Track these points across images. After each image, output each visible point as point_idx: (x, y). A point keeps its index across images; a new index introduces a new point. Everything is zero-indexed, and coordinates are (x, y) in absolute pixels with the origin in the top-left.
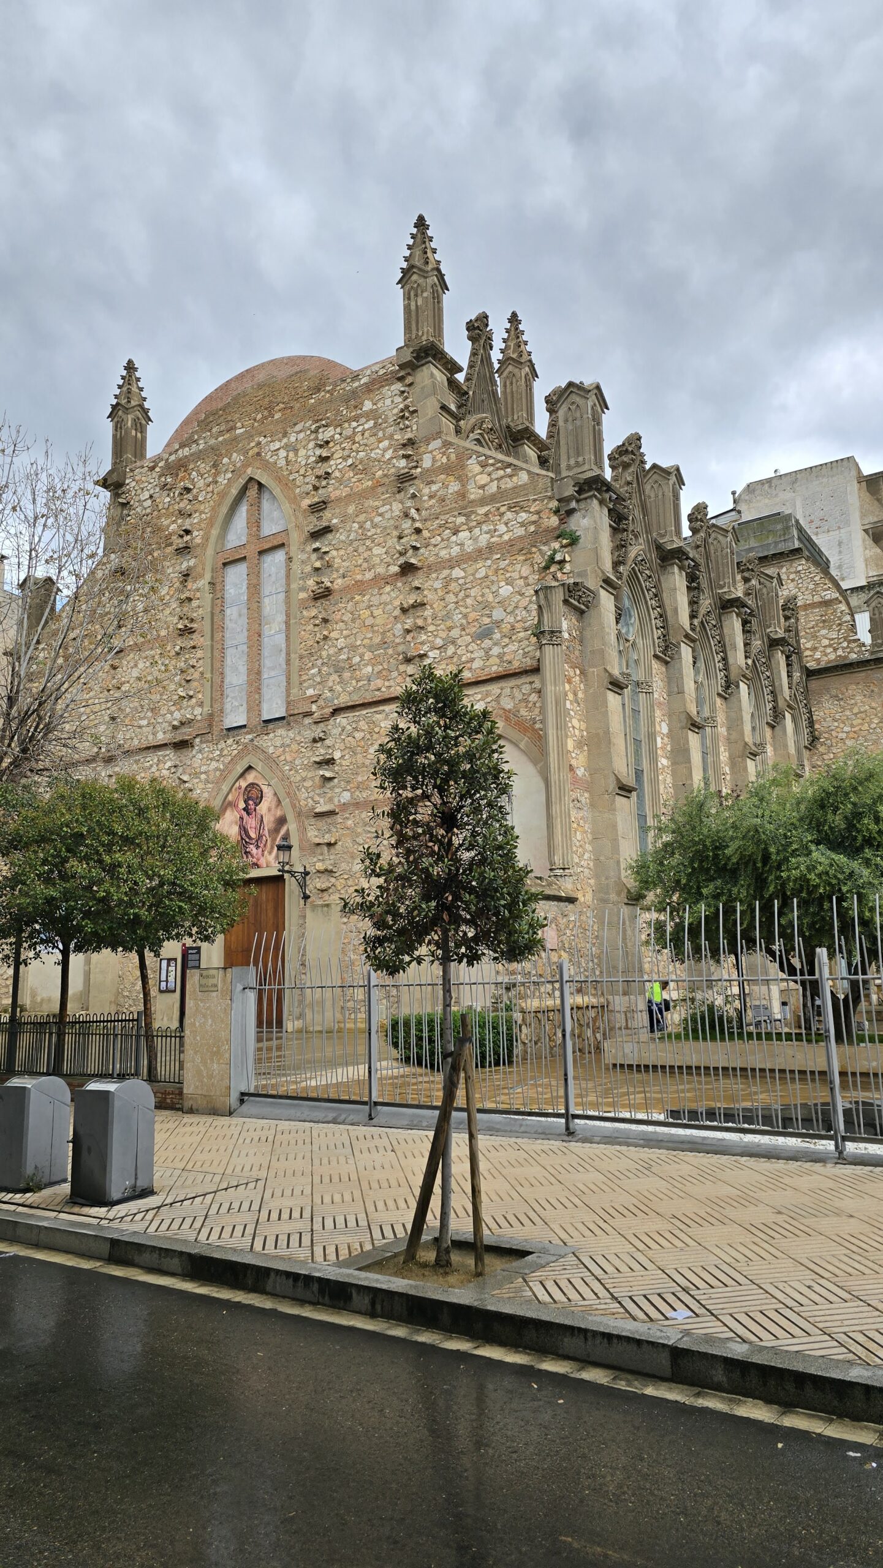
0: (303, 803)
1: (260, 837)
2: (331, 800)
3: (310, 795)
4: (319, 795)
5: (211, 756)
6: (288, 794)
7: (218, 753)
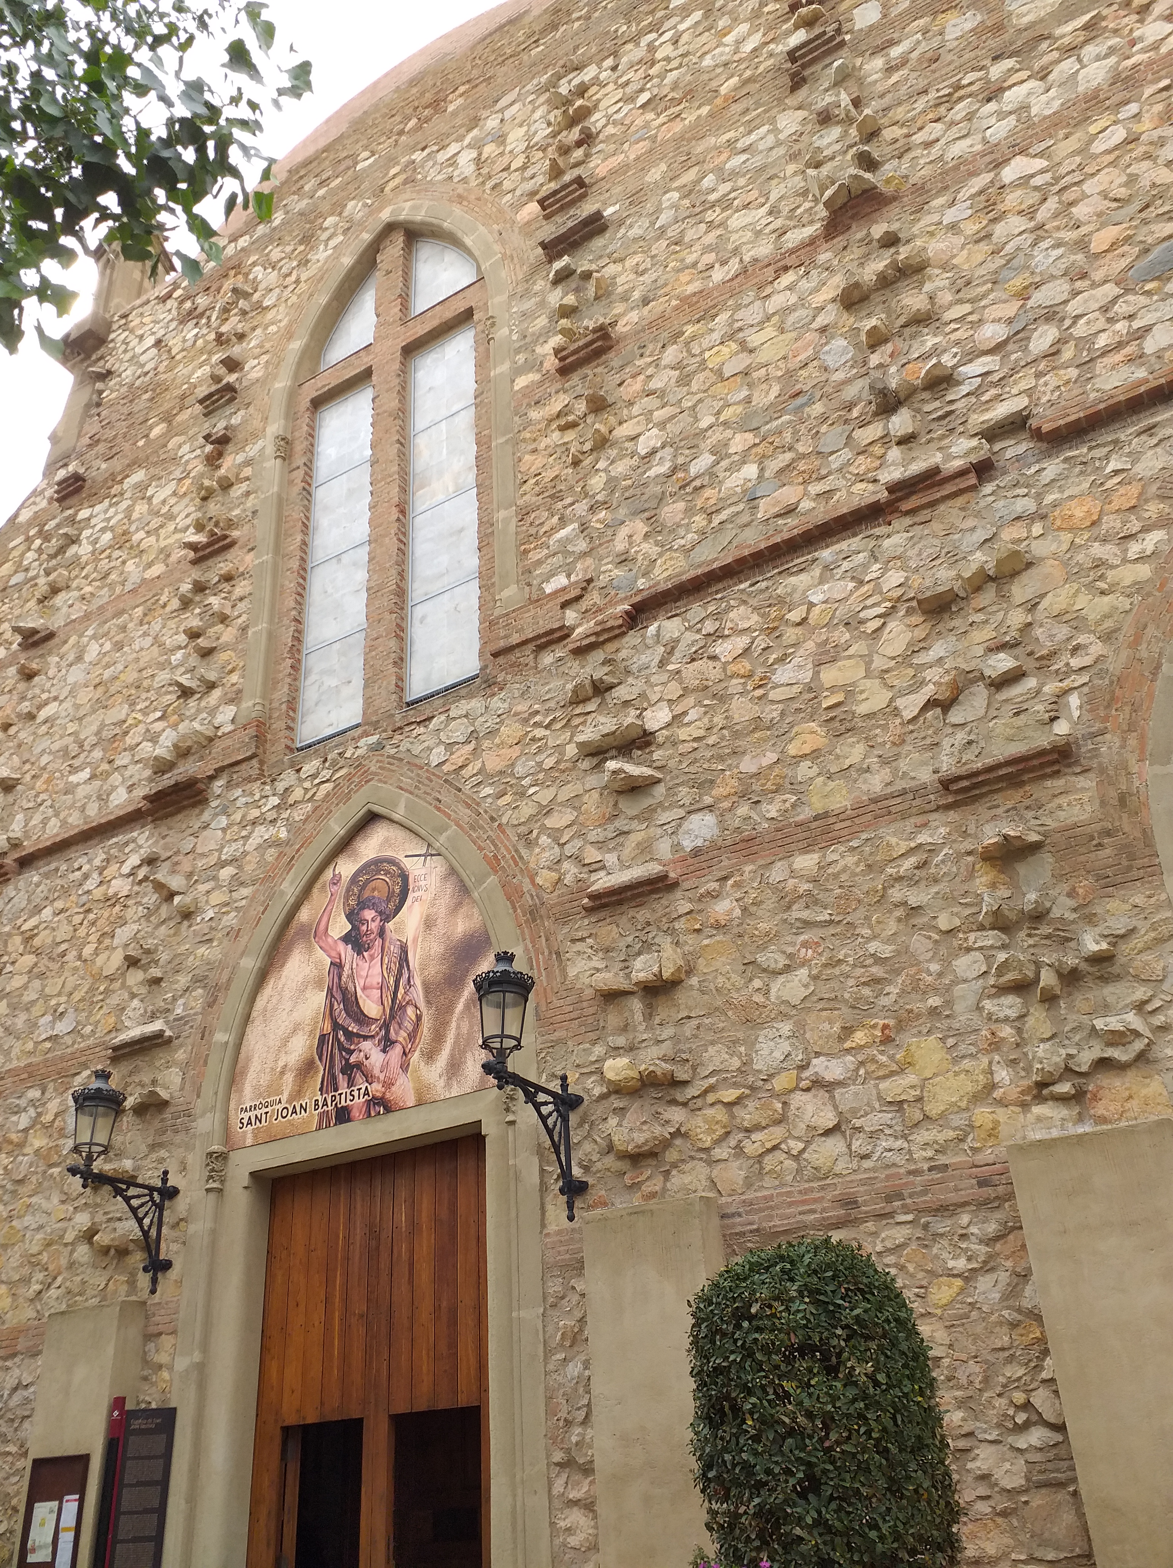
0: (545, 878)
1: (396, 1011)
2: (645, 850)
3: (569, 850)
4: (600, 845)
5: (255, 813)
6: (494, 864)
7: (275, 801)
